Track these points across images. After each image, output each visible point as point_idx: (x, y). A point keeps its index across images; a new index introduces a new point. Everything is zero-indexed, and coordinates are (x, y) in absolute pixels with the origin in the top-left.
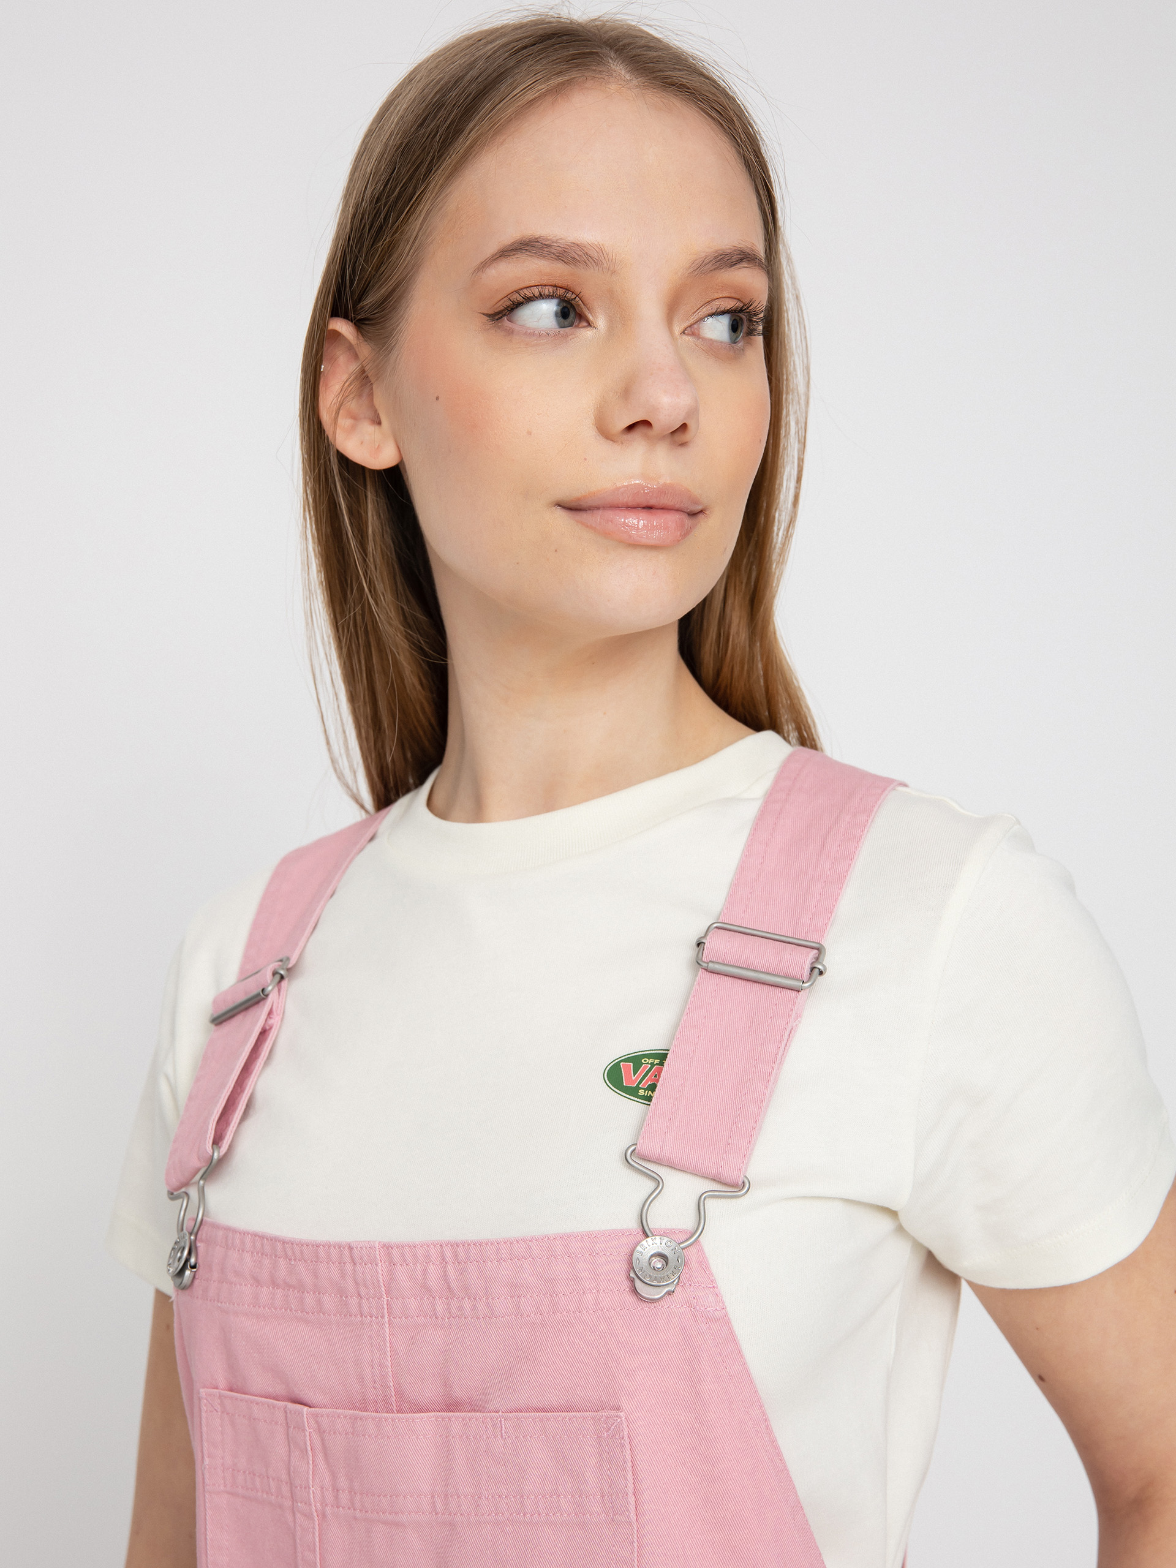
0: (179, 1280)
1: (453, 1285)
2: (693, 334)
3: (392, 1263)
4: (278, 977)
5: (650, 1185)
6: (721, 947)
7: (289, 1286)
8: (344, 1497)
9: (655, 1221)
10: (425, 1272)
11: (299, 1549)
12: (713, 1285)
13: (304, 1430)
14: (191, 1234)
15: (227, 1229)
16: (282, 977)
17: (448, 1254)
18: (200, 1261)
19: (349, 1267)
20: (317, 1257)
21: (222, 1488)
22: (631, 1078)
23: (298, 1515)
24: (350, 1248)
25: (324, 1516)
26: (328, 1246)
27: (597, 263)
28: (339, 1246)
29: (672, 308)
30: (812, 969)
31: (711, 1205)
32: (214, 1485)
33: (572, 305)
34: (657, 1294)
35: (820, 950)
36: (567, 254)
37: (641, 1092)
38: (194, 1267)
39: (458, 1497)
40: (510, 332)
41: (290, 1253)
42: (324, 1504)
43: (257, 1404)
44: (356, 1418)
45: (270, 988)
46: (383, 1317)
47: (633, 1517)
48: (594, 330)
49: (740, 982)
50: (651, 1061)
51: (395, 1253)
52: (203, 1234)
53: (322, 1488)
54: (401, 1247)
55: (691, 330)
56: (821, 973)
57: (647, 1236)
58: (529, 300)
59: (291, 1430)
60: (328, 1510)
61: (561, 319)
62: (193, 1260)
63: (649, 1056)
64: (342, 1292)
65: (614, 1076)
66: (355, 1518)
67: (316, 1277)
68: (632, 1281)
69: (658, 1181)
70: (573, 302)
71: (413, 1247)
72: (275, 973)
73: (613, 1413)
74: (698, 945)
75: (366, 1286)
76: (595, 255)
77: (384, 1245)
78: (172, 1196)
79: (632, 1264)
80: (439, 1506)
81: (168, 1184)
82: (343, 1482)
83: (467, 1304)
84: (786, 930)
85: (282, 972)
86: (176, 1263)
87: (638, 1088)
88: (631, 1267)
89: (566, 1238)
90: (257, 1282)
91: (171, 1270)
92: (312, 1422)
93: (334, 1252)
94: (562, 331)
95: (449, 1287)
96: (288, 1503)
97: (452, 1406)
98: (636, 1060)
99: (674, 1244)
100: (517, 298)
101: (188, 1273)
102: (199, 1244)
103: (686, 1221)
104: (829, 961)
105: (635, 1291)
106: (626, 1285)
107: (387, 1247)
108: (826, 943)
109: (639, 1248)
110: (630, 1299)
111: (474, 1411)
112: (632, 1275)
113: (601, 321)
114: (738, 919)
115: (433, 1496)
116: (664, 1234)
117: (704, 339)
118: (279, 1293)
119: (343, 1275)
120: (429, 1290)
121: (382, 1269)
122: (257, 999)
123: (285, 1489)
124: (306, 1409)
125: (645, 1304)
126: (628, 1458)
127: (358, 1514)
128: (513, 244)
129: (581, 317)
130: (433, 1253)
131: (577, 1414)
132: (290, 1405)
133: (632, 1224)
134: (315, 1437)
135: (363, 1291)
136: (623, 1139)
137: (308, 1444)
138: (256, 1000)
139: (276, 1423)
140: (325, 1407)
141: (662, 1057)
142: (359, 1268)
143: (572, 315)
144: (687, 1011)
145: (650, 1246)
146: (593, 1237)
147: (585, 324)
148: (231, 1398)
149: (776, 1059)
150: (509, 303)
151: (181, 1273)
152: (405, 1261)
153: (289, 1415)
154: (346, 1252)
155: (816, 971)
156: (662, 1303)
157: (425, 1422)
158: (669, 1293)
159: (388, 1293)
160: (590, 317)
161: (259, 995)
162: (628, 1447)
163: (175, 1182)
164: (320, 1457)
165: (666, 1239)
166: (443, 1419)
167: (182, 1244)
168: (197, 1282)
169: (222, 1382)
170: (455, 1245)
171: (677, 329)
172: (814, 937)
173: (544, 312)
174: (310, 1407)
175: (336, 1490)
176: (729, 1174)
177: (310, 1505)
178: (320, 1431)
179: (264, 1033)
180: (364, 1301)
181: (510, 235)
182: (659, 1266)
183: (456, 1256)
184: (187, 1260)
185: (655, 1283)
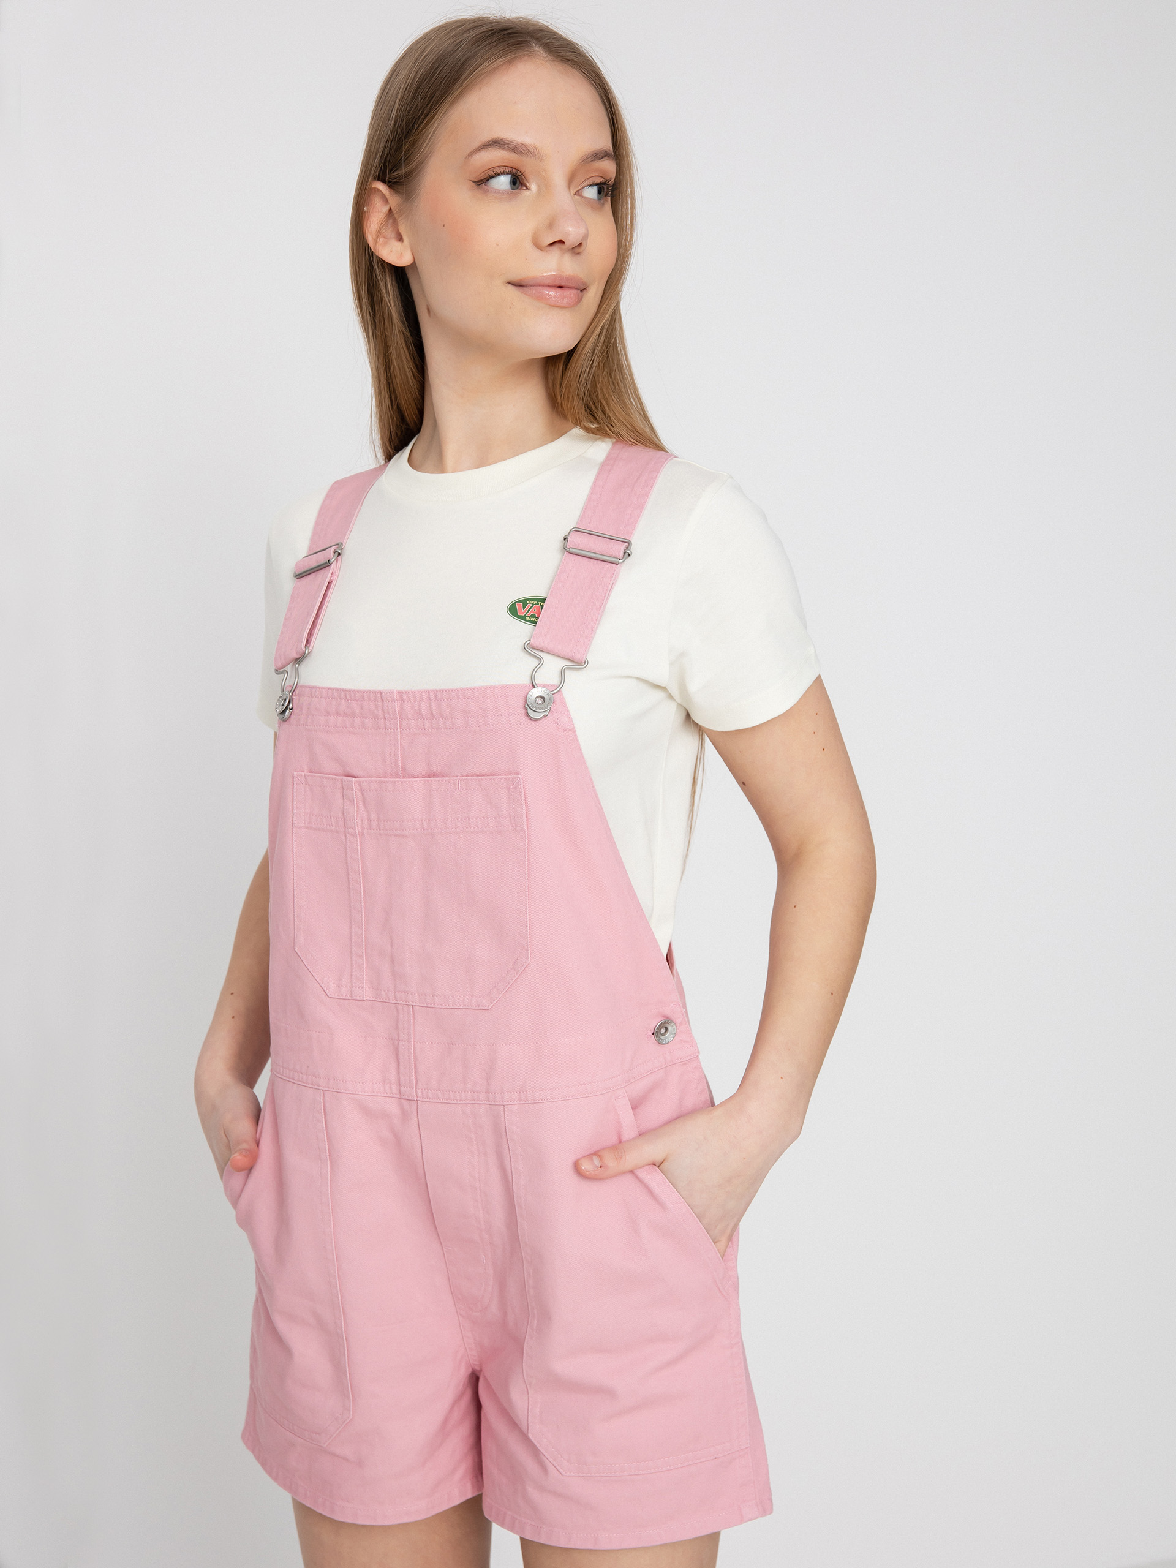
0: (281, 716)
1: (434, 712)
2: (579, 195)
3: (402, 700)
4: (337, 554)
5: (535, 662)
6: (576, 540)
7: (346, 715)
8: (374, 824)
9: (538, 680)
10: (420, 705)
11: (349, 853)
12: (567, 713)
13: (352, 790)
14: (290, 692)
15: (311, 688)
16: (339, 554)
17: (432, 696)
18: (295, 707)
19: (380, 704)
20: (363, 698)
21: (303, 825)
22: (521, 611)
23: (348, 835)
24: (381, 693)
25: (362, 834)
26: (369, 692)
27: (533, 155)
28: (375, 692)
29: (571, 180)
30: (625, 553)
31: (567, 673)
32: (298, 823)
33: (518, 178)
34: (539, 716)
35: (629, 543)
36: (515, 149)
37: (527, 618)
38: (291, 709)
39: (436, 820)
40: (486, 191)
41: (348, 697)
42: (363, 828)
43: (326, 778)
44: (382, 782)
45: (333, 560)
46: (397, 729)
47: (525, 828)
48: (530, 192)
49: (586, 559)
50: (532, 602)
51: (404, 695)
52: (297, 691)
53: (362, 820)
54: (407, 693)
55: (578, 193)
56: (629, 555)
57: (534, 687)
58: (498, 175)
59: (345, 790)
60: (365, 831)
61: (513, 186)
62: (291, 706)
63: (531, 600)
64: (376, 717)
65: (513, 610)
66: (380, 834)
67: (362, 709)
68: (526, 709)
69: (540, 659)
70: (519, 177)
71: (413, 693)
72: (335, 552)
73: (515, 776)
74: (565, 539)
75: (388, 713)
76: (532, 150)
77: (399, 692)
78: (277, 672)
79: (526, 701)
80: (425, 825)
81: (276, 665)
82: (374, 816)
83: (441, 722)
84: (611, 532)
85: (339, 551)
86: (281, 707)
87: (525, 616)
88: (526, 702)
89: (492, 688)
90: (328, 713)
91: (278, 711)
92: (357, 785)
93: (372, 696)
94: (514, 191)
95: (432, 714)
96: (342, 829)
97: (432, 775)
98: (524, 602)
99: (548, 692)
100: (491, 173)
101: (287, 712)
102: (294, 697)
103: (555, 681)
104: (634, 549)
105: (527, 715)
106: (523, 711)
107: (400, 693)
108: (633, 541)
109: (530, 693)
110: (524, 719)
111: (444, 777)
112: (526, 706)
113: (533, 187)
114: (584, 526)
115: (422, 821)
116: (543, 686)
117: (585, 198)
118: (340, 718)
119: (377, 707)
120: (421, 715)
121: (397, 705)
122: (326, 565)
123: (341, 822)
124: (354, 779)
125: (532, 722)
126: (523, 798)
127: (382, 832)
128: (488, 142)
129: (523, 184)
130: (425, 696)
131: (497, 777)
132: (345, 778)
133: (527, 681)
134: (359, 794)
135: (387, 716)
136: (523, 639)
137: (355, 797)
138: (324, 566)
139: (336, 788)
140: (364, 777)
141: (544, 601)
142: (385, 704)
143: (518, 183)
144: (558, 573)
145: (536, 692)
146: (507, 687)
147: (525, 188)
148: (311, 776)
149: (604, 599)
150: (487, 176)
151: (284, 712)
152: (409, 700)
153: (344, 783)
154: (379, 695)
155: (627, 554)
156: (542, 721)
157: (419, 784)
158: (545, 716)
159: (400, 716)
160: (528, 185)
161: (326, 563)
162: (523, 793)
163: (279, 665)
164: (361, 804)
165: (544, 689)
166: (428, 781)
167: (285, 697)
168: (292, 717)
169: (306, 768)
170: (435, 692)
171: (573, 191)
172: (626, 537)
173: (503, 182)
174: (356, 778)
175: (370, 820)
176: (577, 656)
177: (355, 829)
178: (362, 790)
179: (329, 584)
180: (387, 721)
181: (486, 137)
182: (540, 702)
183: (436, 697)
184: (287, 706)
185: (538, 711)
